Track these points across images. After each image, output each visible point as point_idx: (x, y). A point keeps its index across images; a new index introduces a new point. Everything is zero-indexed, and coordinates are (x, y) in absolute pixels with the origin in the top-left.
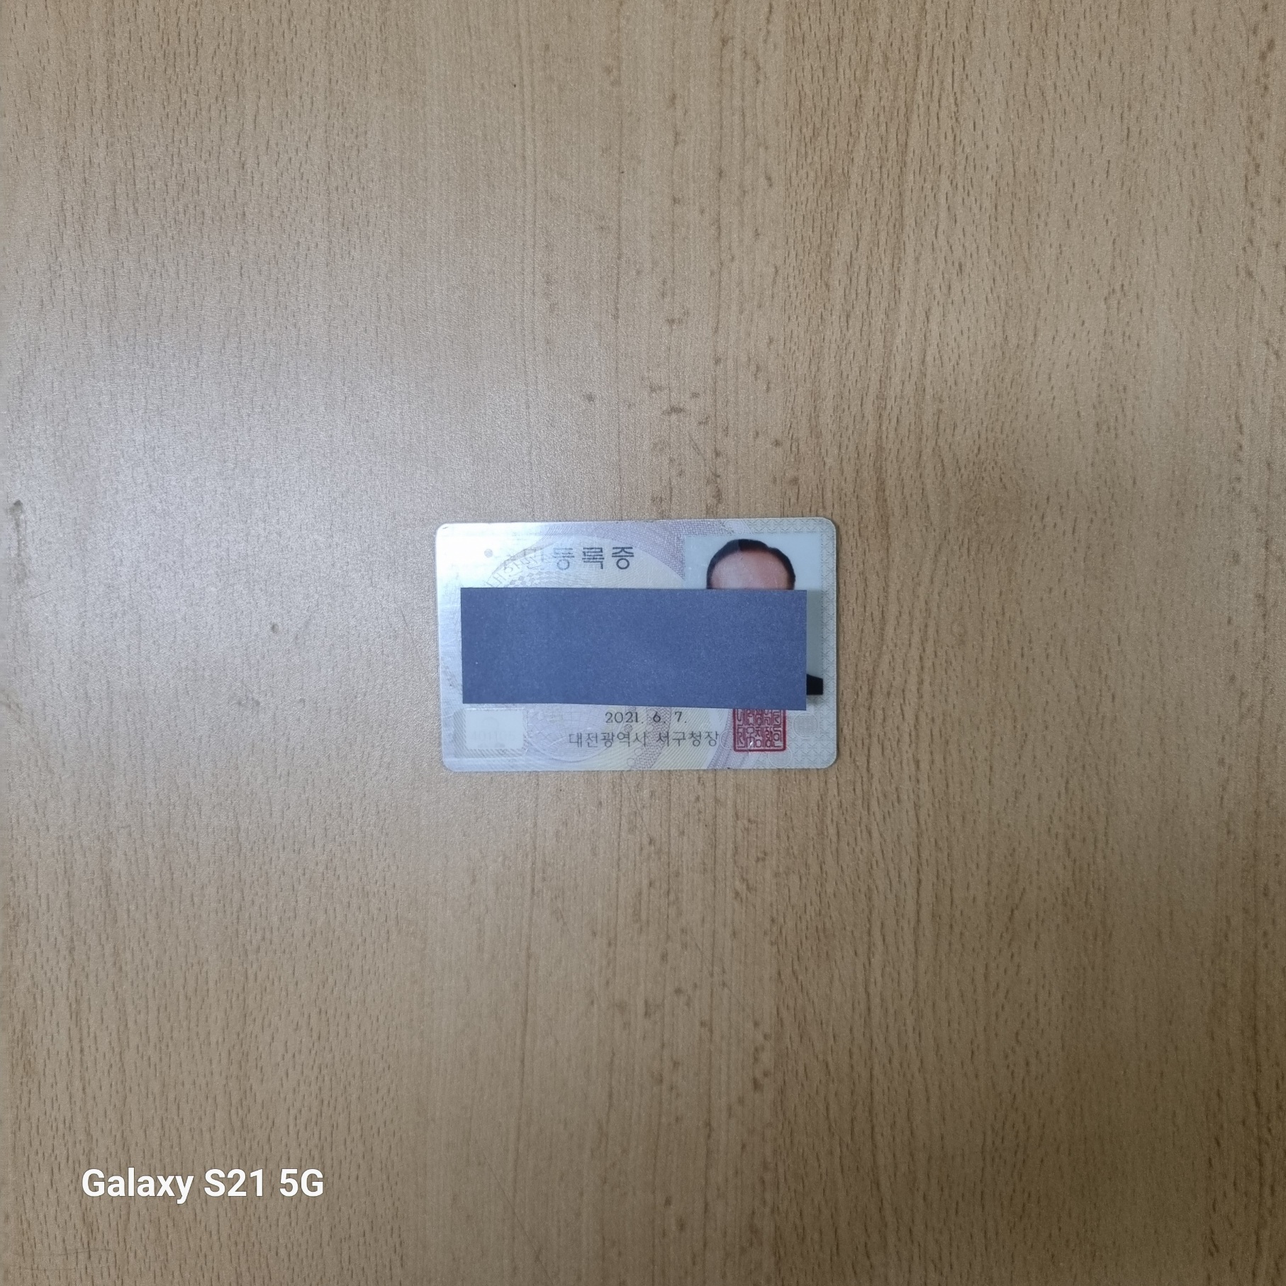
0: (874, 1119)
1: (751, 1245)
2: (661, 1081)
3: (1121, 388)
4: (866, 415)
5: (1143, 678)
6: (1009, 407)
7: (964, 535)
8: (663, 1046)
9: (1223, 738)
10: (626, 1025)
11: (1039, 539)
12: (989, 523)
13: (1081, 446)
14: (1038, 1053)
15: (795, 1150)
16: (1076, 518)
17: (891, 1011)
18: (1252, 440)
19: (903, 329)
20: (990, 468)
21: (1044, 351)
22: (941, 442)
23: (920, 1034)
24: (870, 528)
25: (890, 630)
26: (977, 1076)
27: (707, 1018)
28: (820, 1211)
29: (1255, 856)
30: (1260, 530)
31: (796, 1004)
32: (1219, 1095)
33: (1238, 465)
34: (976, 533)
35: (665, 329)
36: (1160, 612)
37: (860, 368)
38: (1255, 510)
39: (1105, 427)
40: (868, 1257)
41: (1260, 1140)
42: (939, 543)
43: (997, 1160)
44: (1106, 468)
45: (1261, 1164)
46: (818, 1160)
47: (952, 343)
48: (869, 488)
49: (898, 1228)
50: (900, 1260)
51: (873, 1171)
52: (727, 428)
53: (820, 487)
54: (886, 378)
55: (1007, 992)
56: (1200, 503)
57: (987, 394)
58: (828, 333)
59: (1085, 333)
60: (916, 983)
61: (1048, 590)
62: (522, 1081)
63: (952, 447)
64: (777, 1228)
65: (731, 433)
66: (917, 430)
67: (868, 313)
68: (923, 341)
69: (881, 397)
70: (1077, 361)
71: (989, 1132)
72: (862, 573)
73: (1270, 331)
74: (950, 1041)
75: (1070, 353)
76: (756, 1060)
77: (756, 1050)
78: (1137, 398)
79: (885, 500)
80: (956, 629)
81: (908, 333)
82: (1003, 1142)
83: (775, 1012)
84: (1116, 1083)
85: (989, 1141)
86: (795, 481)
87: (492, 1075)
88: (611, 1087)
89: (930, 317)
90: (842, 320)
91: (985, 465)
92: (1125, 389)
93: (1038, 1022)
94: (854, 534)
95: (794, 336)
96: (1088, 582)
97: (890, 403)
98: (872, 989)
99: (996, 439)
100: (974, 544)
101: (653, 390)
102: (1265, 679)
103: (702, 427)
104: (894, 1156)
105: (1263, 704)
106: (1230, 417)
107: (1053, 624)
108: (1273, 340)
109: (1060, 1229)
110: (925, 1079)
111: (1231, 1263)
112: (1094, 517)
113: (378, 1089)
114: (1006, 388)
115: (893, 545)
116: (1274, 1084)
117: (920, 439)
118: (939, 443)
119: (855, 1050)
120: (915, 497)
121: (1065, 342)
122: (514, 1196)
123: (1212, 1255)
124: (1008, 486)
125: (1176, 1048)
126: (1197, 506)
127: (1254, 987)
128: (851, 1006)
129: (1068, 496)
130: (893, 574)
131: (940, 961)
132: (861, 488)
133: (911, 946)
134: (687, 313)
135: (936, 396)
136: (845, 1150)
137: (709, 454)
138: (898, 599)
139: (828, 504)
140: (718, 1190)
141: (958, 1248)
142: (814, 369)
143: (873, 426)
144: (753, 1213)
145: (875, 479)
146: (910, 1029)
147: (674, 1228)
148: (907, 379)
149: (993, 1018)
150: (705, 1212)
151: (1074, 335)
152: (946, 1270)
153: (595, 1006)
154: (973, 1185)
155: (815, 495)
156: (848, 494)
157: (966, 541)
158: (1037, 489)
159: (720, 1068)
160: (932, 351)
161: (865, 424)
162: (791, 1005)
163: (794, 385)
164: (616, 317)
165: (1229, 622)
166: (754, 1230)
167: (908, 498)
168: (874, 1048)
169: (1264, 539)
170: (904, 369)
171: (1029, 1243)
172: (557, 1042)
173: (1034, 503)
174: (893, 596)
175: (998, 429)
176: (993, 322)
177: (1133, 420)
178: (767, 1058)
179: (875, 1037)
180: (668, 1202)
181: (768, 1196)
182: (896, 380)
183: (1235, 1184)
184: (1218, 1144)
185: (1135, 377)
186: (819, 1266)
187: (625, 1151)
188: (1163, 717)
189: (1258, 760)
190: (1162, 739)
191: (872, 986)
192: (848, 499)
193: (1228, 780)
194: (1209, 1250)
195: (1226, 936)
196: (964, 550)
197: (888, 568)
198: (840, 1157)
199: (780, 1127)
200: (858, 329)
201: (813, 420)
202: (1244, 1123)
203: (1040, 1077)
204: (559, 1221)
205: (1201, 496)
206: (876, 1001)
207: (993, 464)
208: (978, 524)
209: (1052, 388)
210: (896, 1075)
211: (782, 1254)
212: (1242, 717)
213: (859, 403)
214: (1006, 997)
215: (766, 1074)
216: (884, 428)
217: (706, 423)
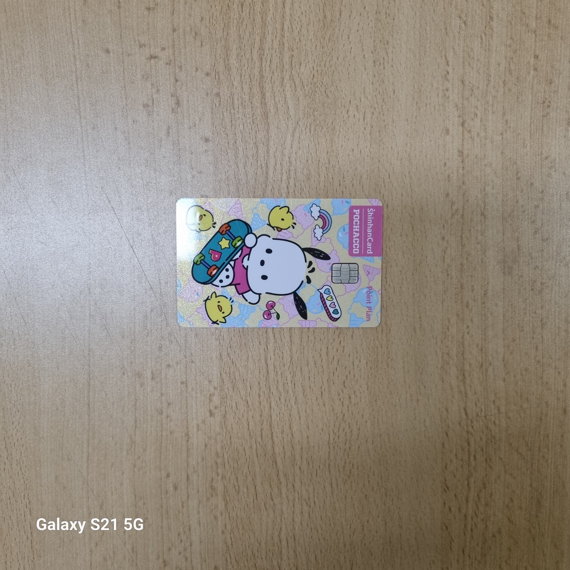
0: (273, 429)
1: (212, 496)
2: (162, 413)
3: (386, 42)
4: (254, 58)
5: (402, 196)
6: (328, 53)
7: (307, 122)
8: (162, 394)
9: (444, 226)
10: (142, 385)
11: (346, 123)
12: (320, 115)
13: (366, 73)
14: (355, 392)
15: (232, 446)
16: (365, 112)
17: (279, 373)
18: (453, 69)
19: (271, 12)
20: (319, 86)
21: (345, 23)
22: (294, 73)
23: (295, 385)
24: (258, 119)
25: (271, 172)
26: (324, 405)
27: (185, 380)
28: (247, 477)
29: (461, 287)
30: (459, 116)
31: (230, 371)
32: (447, 410)
33: (447, 83)
34: (314, 121)
35: (146, 13)
36: (410, 160)
37: (250, 33)
38: (457, 106)
39: (378, 63)
40: (272, 500)
41: (468, 432)
42: (294, 126)
43: (336, 448)
44: (380, 85)
45: (469, 444)
46: (245, 451)
47: (297, 19)
48: (257, 98)
49: (287, 484)
50: (288, 501)
51: (273, 455)
52: (181, 67)
53: (231, 97)
54: (264, 38)
55: (338, 361)
56: (429, 102)
57: (316, 46)
58: (232, 14)
59: (366, 14)
60: (292, 358)
61: (351, 150)
62: (89, 416)
63: (299, 75)
64: (225, 487)
65: (184, 69)
66: (281, 66)
67: (252, 4)
68: (282, 19)
69: (261, 49)
70: (363, 28)
71: (332, 433)
72: (255, 143)
73: (461, 11)
74: (310, 387)
75: (359, 24)
76: (210, 400)
77: (210, 395)
78: (394, 47)
79: (266, 104)
80: (305, 172)
81: (274, 14)
82: (339, 438)
83: (219, 375)
84: (395, 406)
85: (332, 438)
86: (218, 94)
87: (73, 413)
88: (136, 418)
89: (285, 5)
90: (239, 6)
91: (317, 84)
92: (388, 43)
93: (354, 376)
94: (250, 122)
95: (214, 16)
96: (372, 146)
97: (266, 51)
98: (269, 361)
99: (322, 71)
100: (313, 127)
101: (141, 46)
102: (464, 194)
103: (168, 65)
104: (284, 447)
105: (463, 207)
106: (442, 56)
107: (355, 168)
108: (463, 16)
109: (369, 481)
110: (298, 407)
111: (455, 496)
112: (374, 111)
113: (13, 423)
114: (327, 43)
115: (270, 128)
116: (474, 404)
117: (283, 71)
118: (292, 73)
119: (262, 394)
120: (281, 102)
121: (356, 18)
122: (88, 476)
123: (446, 491)
124: (330, 95)
125: (425, 387)
126: (426, 105)
127: (463, 354)
128: (258, 371)
129: (360, 100)
130: (271, 143)
131: (304, 346)
132: (253, 97)
133: (288, 339)
134: (157, 4)
135: (290, 48)
136: (258, 445)
137: (172, 80)
138: (275, 156)
139: (236, 106)
140: (194, 468)
141: (318, 493)
142: (225, 33)
143: (258, 64)
144: (212, 480)
145: (260, 93)
146: (289, 382)
147: (172, 489)
148: (275, 39)
149: (332, 375)
150: (188, 479)
151: (361, 14)
152: (312, 505)
153: (126, 375)
154: (324, 461)
155: (229, 102)
156: (246, 101)
157: (308, 125)
158: (345, 97)
159: (192, 405)
160: (287, 24)
161: (253, 63)
162: (228, 371)
163: (215, 43)
164: (119, 7)
165: (445, 164)
166: (213, 488)
167: (277, 102)
168: (271, 393)
169: (461, 121)
170: (272, 34)
171: (354, 490)
172: (106, 395)
173: (343, 104)
174: (271, 155)
175: (323, 64)
176: (318, 8)
177: (392, 59)
178: (216, 400)
179: (271, 387)
180: (168, 476)
181: (220, 471)
182: (269, 39)
183: (456, 455)
184: (447, 435)
185: (392, 36)
186: (247, 505)
187: (145, 450)
188: (413, 216)
189: (462, 237)
190: (413, 227)
191: (269, 360)
192: (246, 104)
193: (447, 248)
194: (444, 489)
195: (448, 329)
196: (308, 130)
197: (268, 140)
198: (256, 449)
199: (224, 435)
200: (248, 12)
201: (226, 61)
202: (460, 424)
203: (356, 404)
204: (112, 488)
205: (429, 99)
206: (271, 368)
207: (321, 83)
208: (314, 116)
209: (350, 42)
210: (283, 406)
211: (228, 500)
212: (453, 215)
213: (250, 52)
214: (338, 364)
215: (216, 408)
216: (263, 65)
217: (170, 64)
